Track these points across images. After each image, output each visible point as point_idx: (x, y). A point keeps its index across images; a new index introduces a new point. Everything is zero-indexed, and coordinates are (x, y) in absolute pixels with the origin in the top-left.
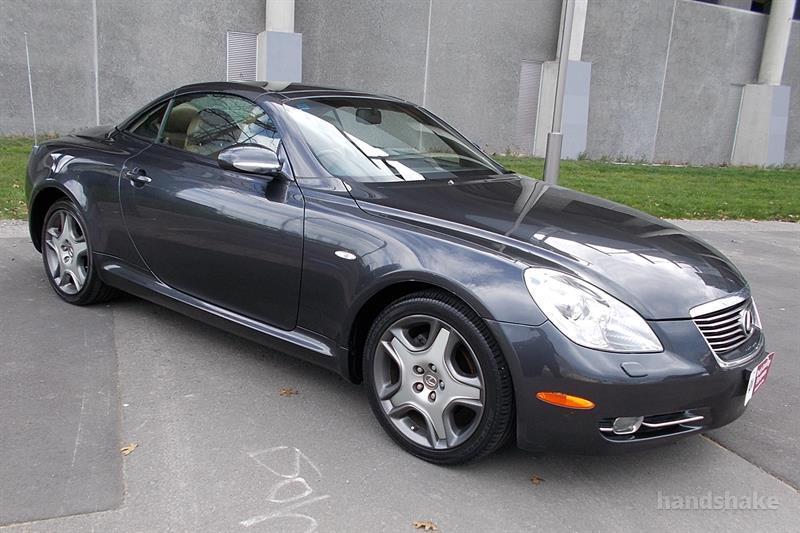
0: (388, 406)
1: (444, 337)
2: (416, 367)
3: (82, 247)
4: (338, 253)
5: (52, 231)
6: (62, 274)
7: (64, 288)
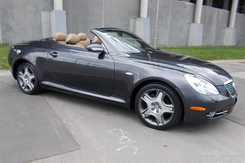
0: (143, 116)
1: (161, 95)
2: (152, 104)
3: (33, 77)
4: (126, 73)
5: (21, 73)
6: (25, 85)
7: (26, 90)
